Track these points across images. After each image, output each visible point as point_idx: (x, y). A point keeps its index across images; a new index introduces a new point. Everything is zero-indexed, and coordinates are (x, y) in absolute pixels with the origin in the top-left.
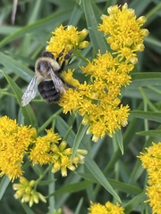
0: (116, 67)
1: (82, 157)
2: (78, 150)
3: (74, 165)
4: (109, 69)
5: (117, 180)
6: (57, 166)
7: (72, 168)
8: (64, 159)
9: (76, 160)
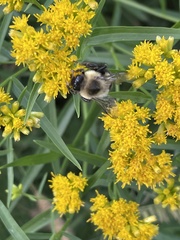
0: (75, 15)
1: (37, 120)
2: (33, 113)
3: (28, 128)
4: (66, 17)
5: (87, 152)
6: (8, 129)
7: (26, 132)
8: (16, 121)
9: (29, 123)
